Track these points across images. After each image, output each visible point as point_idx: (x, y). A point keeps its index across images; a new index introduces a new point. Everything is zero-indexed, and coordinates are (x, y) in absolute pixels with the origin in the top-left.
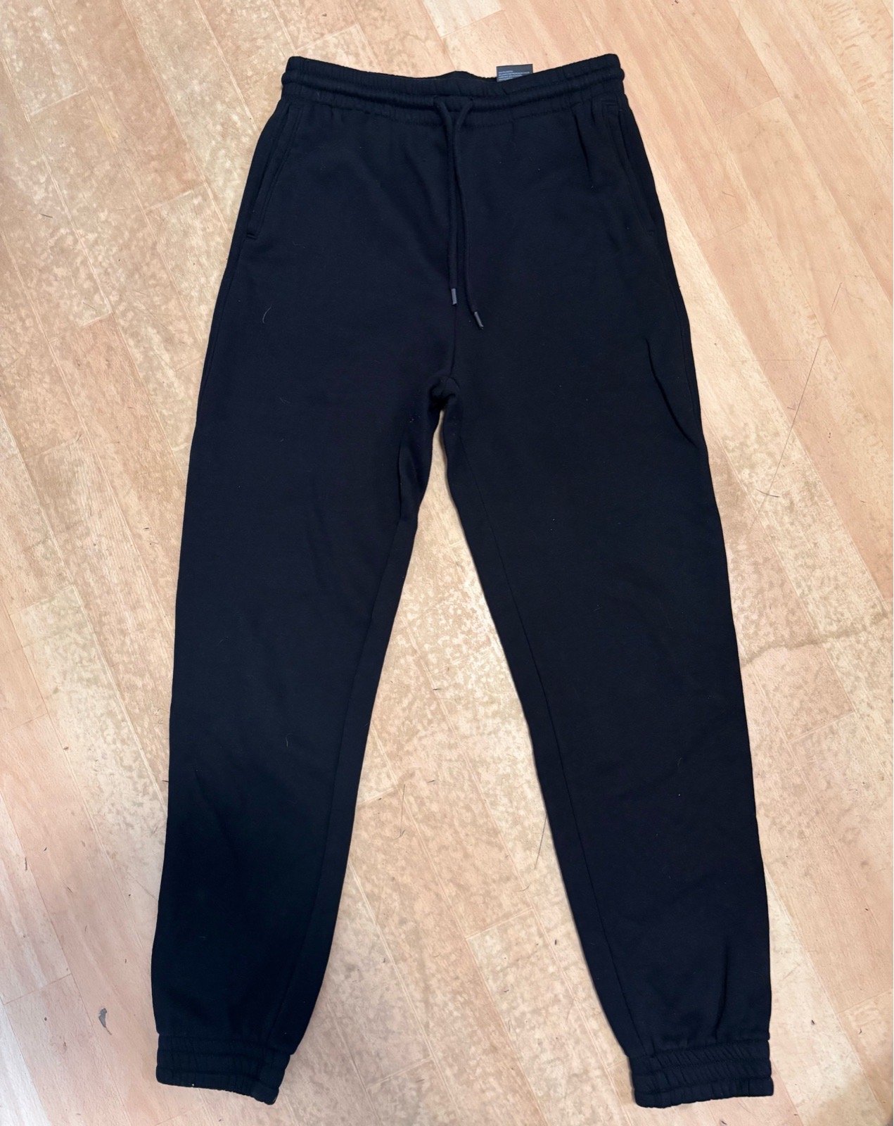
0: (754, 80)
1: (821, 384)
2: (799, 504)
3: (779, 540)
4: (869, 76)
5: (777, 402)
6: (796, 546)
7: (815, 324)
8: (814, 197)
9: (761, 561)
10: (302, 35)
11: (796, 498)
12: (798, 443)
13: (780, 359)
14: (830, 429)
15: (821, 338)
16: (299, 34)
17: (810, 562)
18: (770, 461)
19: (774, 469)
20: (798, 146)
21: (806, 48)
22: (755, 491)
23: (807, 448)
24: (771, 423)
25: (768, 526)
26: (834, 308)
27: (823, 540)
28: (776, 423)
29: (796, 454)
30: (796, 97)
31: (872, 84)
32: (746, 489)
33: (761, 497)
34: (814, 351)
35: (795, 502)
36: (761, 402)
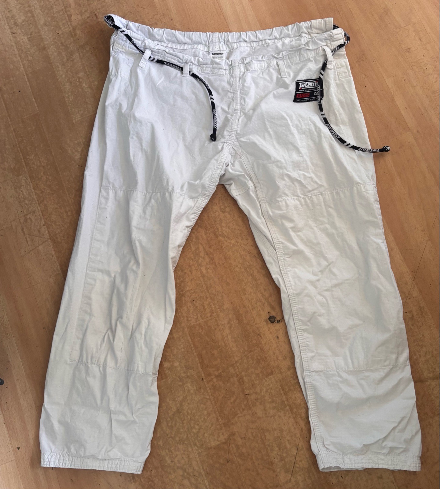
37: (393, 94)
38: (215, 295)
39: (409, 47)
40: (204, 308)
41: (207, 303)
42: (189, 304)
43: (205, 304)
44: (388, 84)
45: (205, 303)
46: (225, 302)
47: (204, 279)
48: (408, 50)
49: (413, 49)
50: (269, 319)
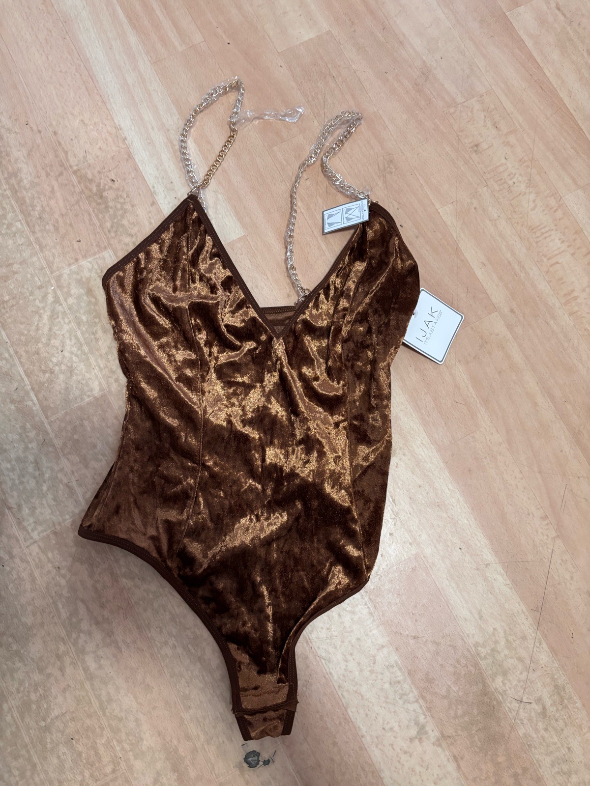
0: (474, 297)
1: (559, 584)
2: (551, 709)
3: (535, 748)
4: (573, 291)
5: (521, 604)
6: (551, 752)
7: (547, 524)
8: (536, 404)
9: (520, 771)
10: (57, 260)
11: (548, 702)
12: (544, 645)
13: (520, 560)
14: (572, 629)
15: (554, 539)
16: (54, 258)
17: (565, 767)
18: (520, 667)
19: (525, 674)
20: (517, 357)
21: (516, 267)
22: (509, 699)
23: (553, 651)
24: (517, 626)
25: (525, 734)
26: (563, 508)
27: (576, 745)
28: (522, 627)
29: (544, 657)
30: (512, 311)
31: (576, 298)
32: (501, 698)
33: (515, 705)
34: (550, 551)
35: (547, 707)
36: (507, 606)
37: (455, 238)
38: (120, 720)
39: (476, 143)
40: (97, 754)
41: (103, 741)
42: (63, 749)
43: (98, 745)
44: (443, 217)
45: (98, 741)
46: (145, 733)
47: (92, 685)
48: (475, 148)
49: (484, 146)
50: (246, 760)
